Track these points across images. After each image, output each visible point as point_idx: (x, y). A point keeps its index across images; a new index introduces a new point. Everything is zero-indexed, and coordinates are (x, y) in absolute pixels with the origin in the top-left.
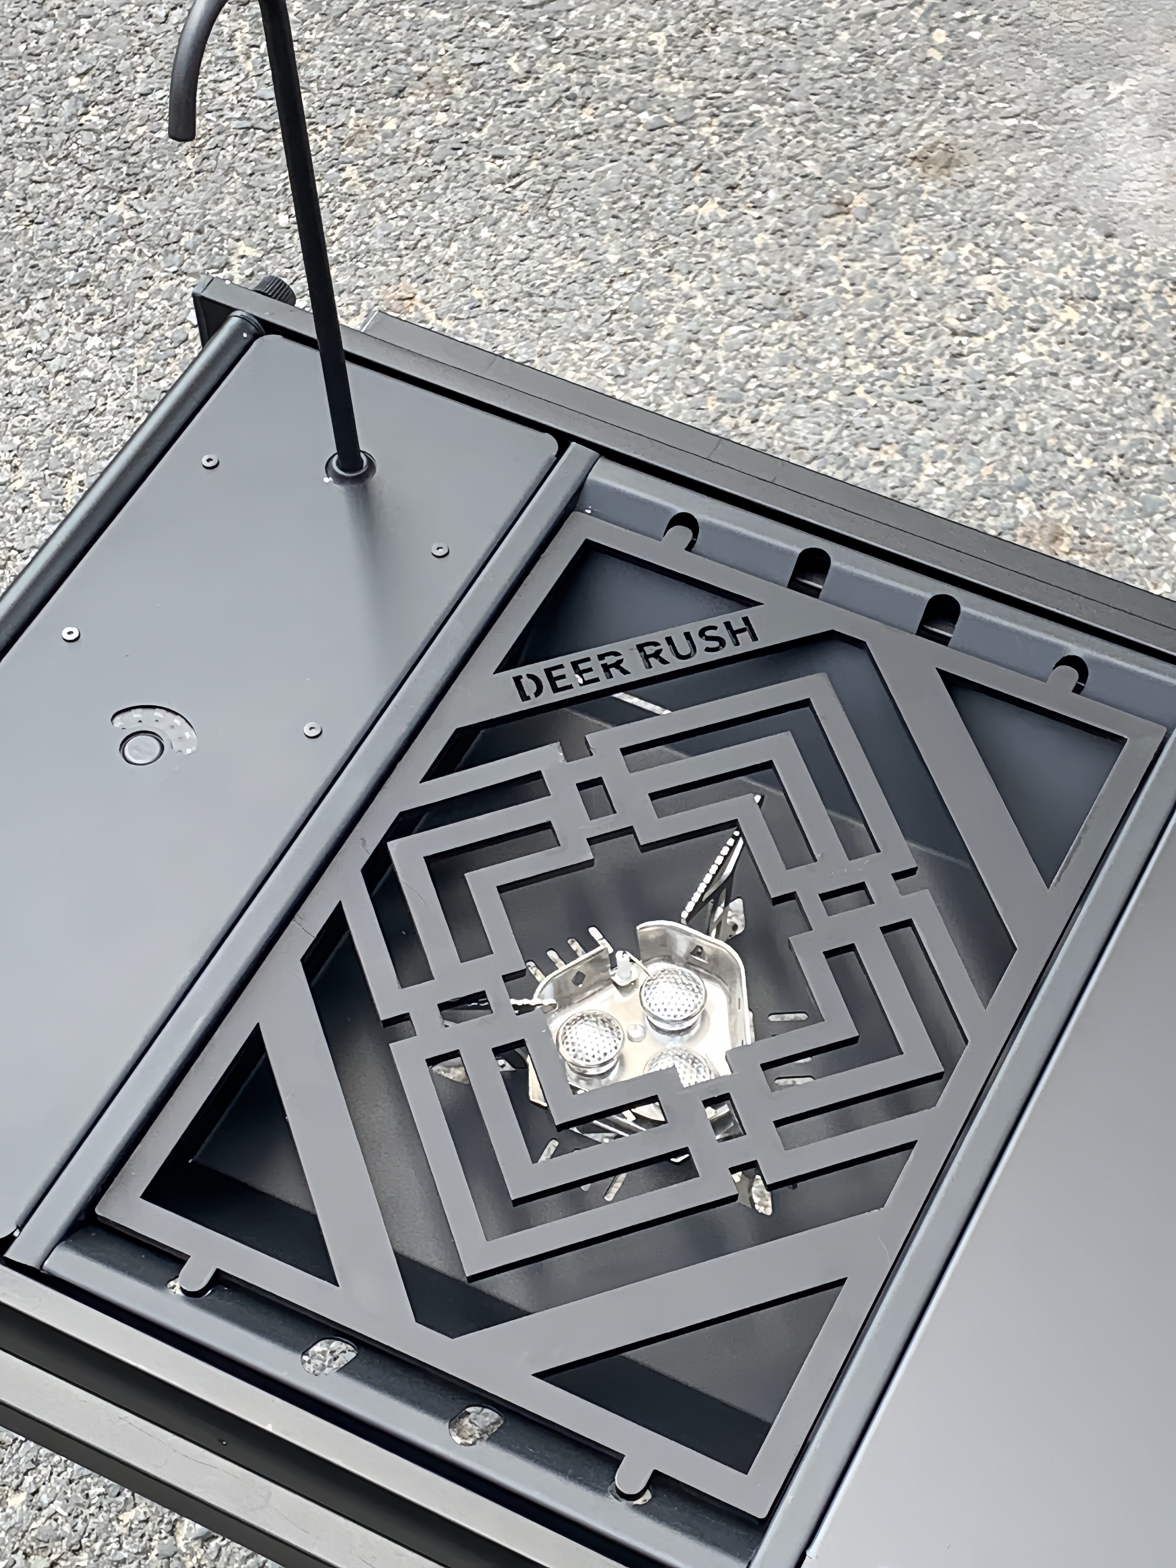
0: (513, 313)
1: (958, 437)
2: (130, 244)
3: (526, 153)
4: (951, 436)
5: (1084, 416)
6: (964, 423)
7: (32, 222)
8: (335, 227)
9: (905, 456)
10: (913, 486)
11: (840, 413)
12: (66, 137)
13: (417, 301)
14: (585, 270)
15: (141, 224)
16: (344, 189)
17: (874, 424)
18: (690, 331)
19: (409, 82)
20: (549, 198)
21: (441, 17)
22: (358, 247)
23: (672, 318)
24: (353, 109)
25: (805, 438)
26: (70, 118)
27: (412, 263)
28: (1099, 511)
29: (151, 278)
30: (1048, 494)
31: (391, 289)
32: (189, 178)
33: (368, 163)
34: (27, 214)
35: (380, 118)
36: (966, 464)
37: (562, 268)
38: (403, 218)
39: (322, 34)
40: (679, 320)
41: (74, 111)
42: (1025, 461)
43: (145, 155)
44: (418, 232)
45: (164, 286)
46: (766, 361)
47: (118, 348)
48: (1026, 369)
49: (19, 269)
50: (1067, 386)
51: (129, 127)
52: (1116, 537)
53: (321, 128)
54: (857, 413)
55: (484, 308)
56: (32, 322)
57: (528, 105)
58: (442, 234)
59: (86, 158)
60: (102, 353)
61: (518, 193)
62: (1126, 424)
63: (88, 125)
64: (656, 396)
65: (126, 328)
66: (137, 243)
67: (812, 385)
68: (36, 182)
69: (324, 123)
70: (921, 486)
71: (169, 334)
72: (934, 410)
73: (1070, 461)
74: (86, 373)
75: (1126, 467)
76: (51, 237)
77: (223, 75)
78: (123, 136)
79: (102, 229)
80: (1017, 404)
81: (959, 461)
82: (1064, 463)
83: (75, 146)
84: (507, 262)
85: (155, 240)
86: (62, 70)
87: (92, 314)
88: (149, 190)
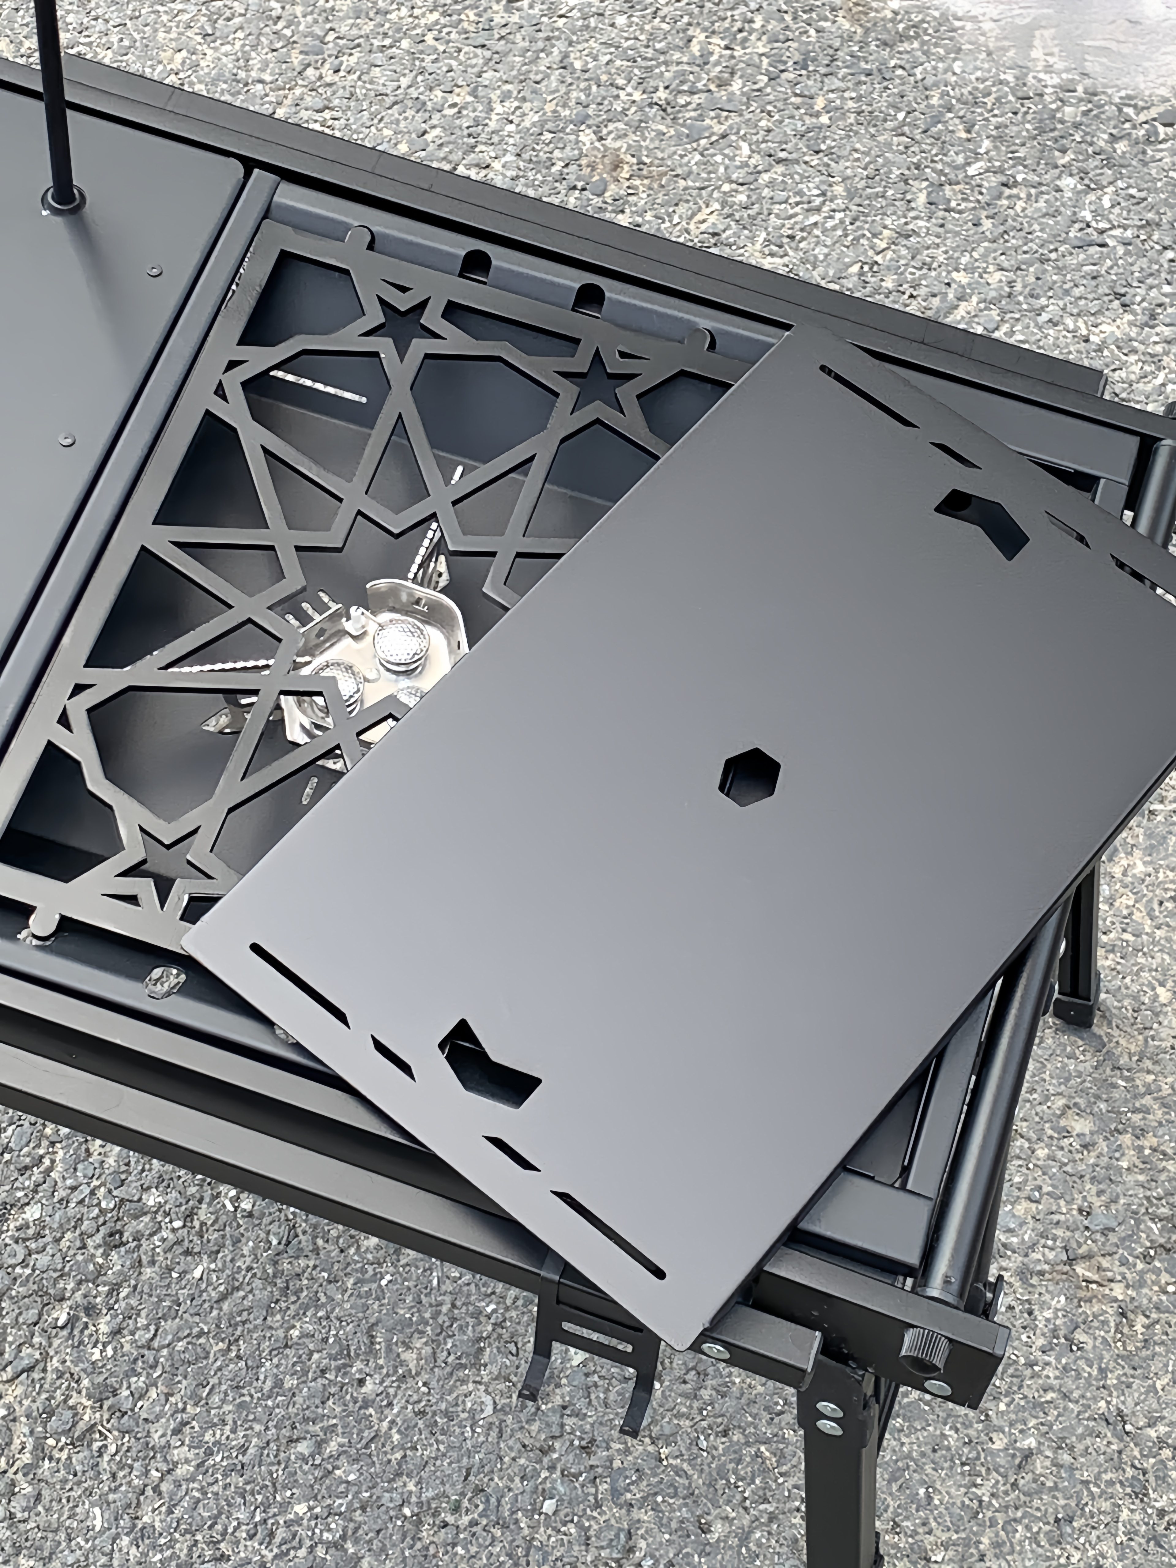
1: (522, 77)
4: (515, 77)
5: (630, 52)
6: (525, 64)
9: (476, 97)
10: (486, 125)
11: (414, 59)
17: (445, 69)
25: (384, 85)
28: (652, 140)
30: (606, 126)
36: (531, 101)
42: (583, 97)
46: (341, 14)
48: (575, 11)
50: (613, 25)
52: (669, 163)
54: (429, 59)
62: (668, 57)
64: (244, 52)
67: (385, 35)
70: (493, 125)
72: (497, 53)
73: (622, 94)
75: (671, 98)
80: (570, 44)
81: (524, 99)
82: (618, 96)
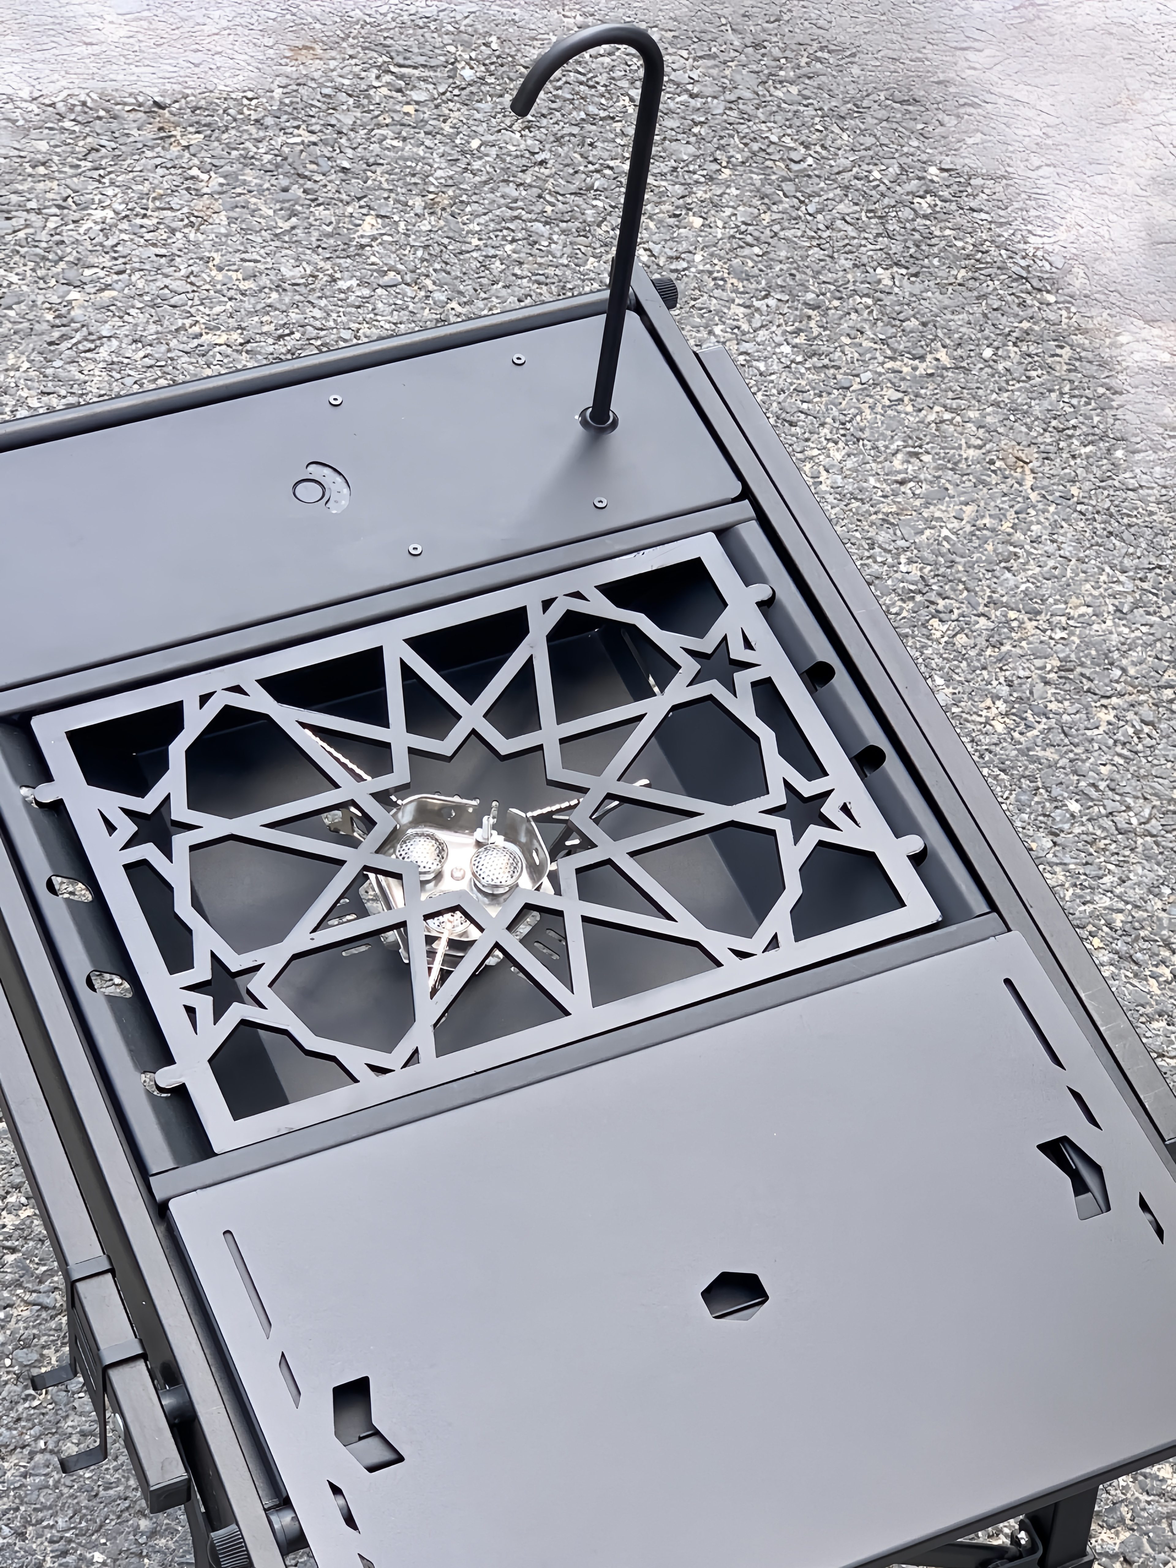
0: (1087, 520)
2: (869, 301)
7: (819, 245)
8: (1019, 382)
12: (893, 203)
13: (1027, 469)
14: (1165, 525)
15: (889, 293)
16: (1050, 360)
22: (1023, 405)
24: (1108, 311)
26: (908, 194)
27: (1049, 440)
29: (862, 333)
31: (1018, 447)
32: (951, 284)
33: (1083, 354)
34: (820, 237)
35: (1121, 329)
37: (1151, 513)
38: (1073, 406)
41: (915, 190)
43: (936, 250)
44: (1073, 422)
45: (866, 344)
47: (798, 363)
49: (781, 270)
51: (942, 224)
53: (1073, 309)
55: (1070, 502)
56: (758, 310)
58: (1088, 435)
59: (893, 227)
60: (783, 360)
63: (916, 206)
65: (814, 354)
66: (875, 304)
68: (846, 221)
69: (1079, 307)
71: (839, 377)
74: (762, 366)
76: (822, 263)
77: (1039, 231)
78: (933, 228)
79: (859, 280)
83: (894, 214)
84: (1116, 483)
85: (888, 310)
86: (933, 159)
87: (801, 331)
88: (916, 275)
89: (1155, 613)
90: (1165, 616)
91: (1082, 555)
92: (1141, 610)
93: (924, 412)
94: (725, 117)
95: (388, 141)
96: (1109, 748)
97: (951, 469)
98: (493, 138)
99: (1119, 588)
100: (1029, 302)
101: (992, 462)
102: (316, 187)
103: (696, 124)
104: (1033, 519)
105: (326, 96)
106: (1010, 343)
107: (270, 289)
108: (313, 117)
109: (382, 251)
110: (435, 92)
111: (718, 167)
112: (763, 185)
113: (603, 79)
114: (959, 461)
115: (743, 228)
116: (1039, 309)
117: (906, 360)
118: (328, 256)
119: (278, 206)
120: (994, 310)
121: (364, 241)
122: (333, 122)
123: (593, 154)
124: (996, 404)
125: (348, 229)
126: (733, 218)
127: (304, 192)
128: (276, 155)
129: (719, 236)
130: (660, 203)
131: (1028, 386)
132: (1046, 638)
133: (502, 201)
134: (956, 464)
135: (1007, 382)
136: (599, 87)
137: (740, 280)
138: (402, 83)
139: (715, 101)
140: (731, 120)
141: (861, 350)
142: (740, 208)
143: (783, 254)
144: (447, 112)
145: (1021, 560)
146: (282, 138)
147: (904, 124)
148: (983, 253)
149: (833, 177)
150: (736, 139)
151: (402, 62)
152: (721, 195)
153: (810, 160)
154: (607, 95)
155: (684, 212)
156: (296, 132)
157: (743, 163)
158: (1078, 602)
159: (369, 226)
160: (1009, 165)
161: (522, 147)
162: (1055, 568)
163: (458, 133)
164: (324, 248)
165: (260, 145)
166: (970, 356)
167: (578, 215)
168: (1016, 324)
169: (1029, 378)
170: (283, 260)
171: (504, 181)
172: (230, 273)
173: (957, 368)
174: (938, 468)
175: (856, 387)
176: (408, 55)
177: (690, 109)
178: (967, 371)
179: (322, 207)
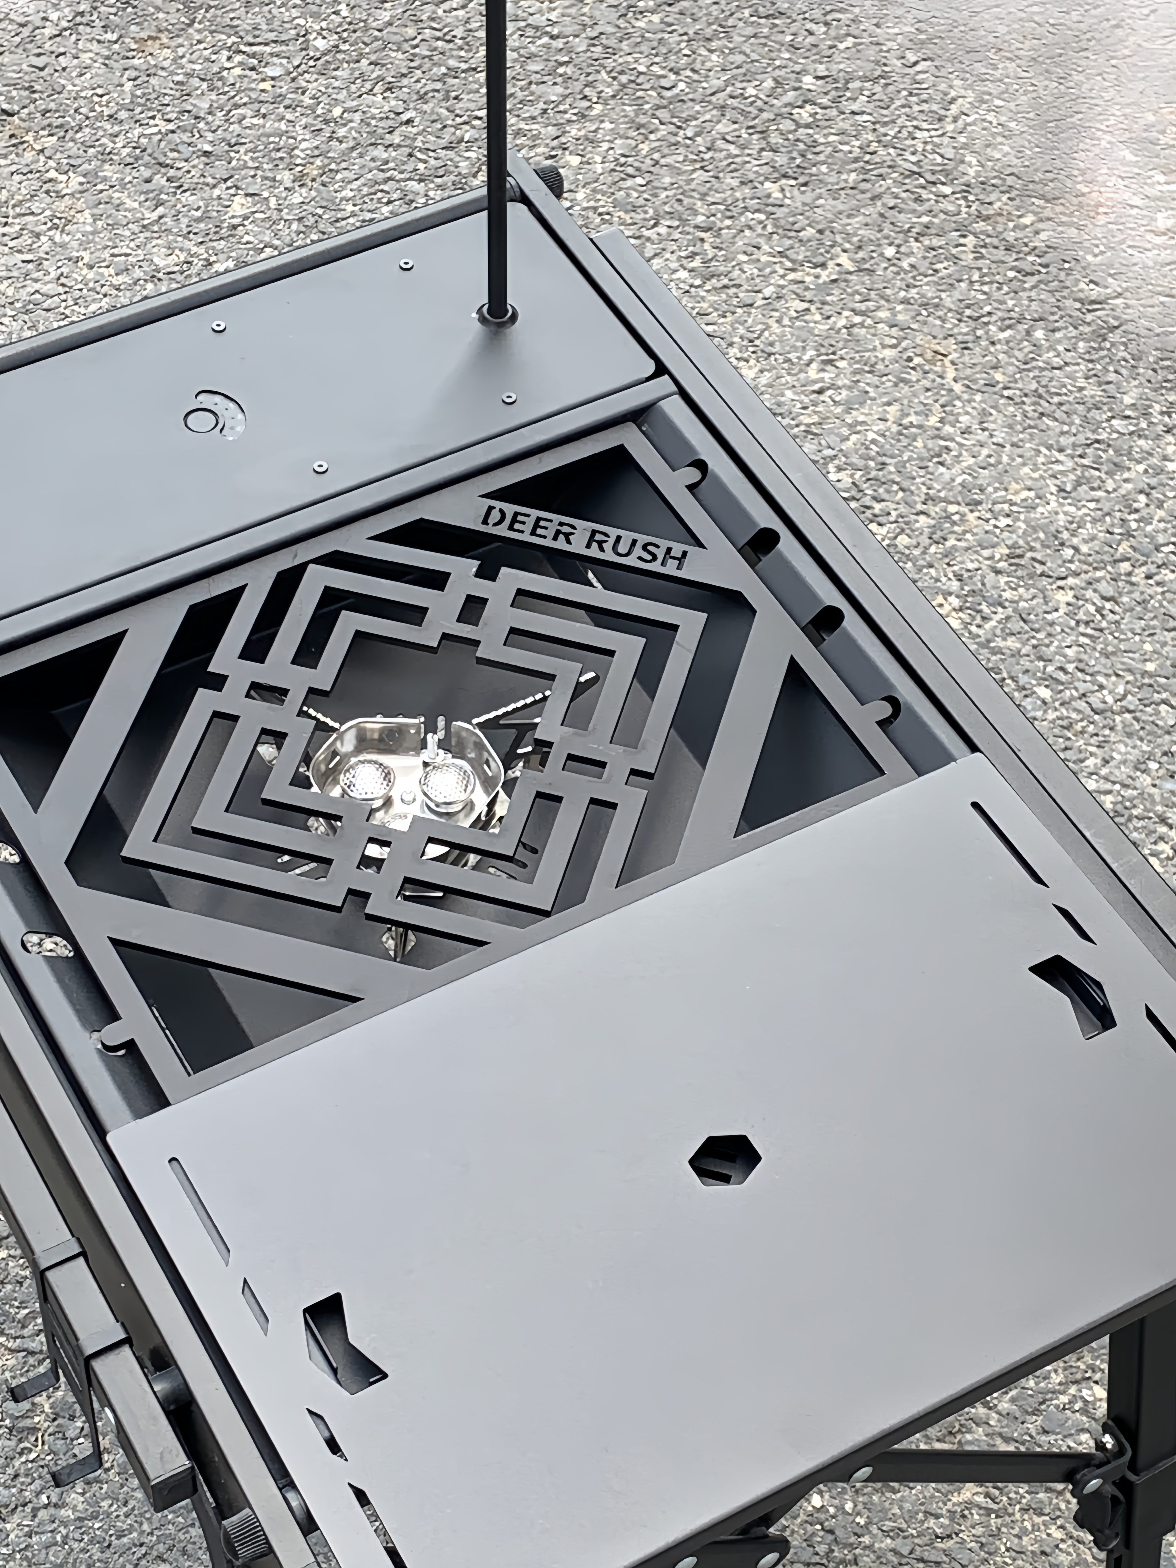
0: (1016, 404)
2: (762, 217)
3: (1119, 290)
7: (702, 168)
8: (926, 276)
12: (772, 117)
13: (947, 361)
14: (1098, 399)
15: (781, 206)
16: (954, 251)
18: (1148, 485)
19: (1067, 195)
20: (1112, 332)
21: (1130, 157)
22: (933, 298)
23: (1141, 468)
24: (1008, 195)
26: (786, 105)
27: (965, 330)
29: (759, 248)
31: (934, 341)
32: (843, 189)
33: (988, 240)
34: (703, 160)
35: (1022, 211)
37: (1081, 389)
38: (985, 293)
39: (1026, 129)
40: (1146, 471)
41: (792, 101)
43: (821, 157)
44: (988, 308)
45: (764, 259)
47: (697, 287)
49: (667, 197)
51: (825, 131)
53: (971, 198)
55: (996, 389)
56: (648, 239)
57: (1149, 254)
58: (1005, 319)
59: (775, 139)
60: (681, 285)
61: (1089, 317)
63: (796, 117)
65: (713, 276)
66: (767, 218)
68: (728, 141)
69: (976, 195)
71: (741, 295)
76: (708, 185)
77: (925, 125)
78: (816, 136)
79: (749, 196)
83: (775, 127)
84: (1041, 364)
85: (782, 222)
86: (808, 68)
87: (696, 254)
88: (805, 184)
89: (1100, 488)
90: (1110, 489)
91: (1015, 440)
92: (1085, 487)
93: (833, 319)
94: (589, 54)
95: (247, 120)
96: (1072, 629)
97: (869, 372)
98: (355, 103)
99: (1060, 467)
100: (924, 196)
101: (910, 359)
102: (179, 174)
103: (561, 64)
104: (961, 411)
105: (178, 83)
106: (912, 240)
107: (145, 280)
108: (168, 105)
109: (256, 229)
110: (290, 66)
111: (588, 104)
112: (637, 115)
113: (459, 32)
114: (876, 363)
115: (623, 160)
116: (936, 201)
117: (808, 270)
118: (200, 240)
119: (142, 198)
120: (891, 208)
121: (236, 221)
122: (189, 108)
123: (459, 107)
124: (905, 301)
125: (218, 211)
126: (611, 152)
127: (168, 180)
128: (135, 148)
129: (599, 171)
130: (534, 146)
131: (935, 279)
132: (991, 528)
133: (373, 164)
134: (872, 366)
135: (914, 278)
136: (457, 41)
137: (626, 212)
138: (255, 62)
139: (577, 40)
140: (596, 56)
141: (759, 265)
142: (616, 141)
143: (667, 180)
144: (304, 84)
145: (954, 453)
146: (138, 131)
147: (773, 38)
148: (871, 154)
149: (707, 99)
150: (603, 73)
151: (252, 40)
152: (595, 131)
153: (682, 86)
154: (466, 47)
155: (560, 152)
156: (152, 122)
157: (614, 96)
158: (1018, 487)
159: (239, 206)
160: (885, 65)
161: (386, 109)
162: (990, 456)
163: (319, 103)
164: (195, 234)
165: (117, 140)
166: (872, 258)
167: (452, 169)
168: (915, 220)
169: (936, 271)
170: (155, 250)
171: (371, 144)
172: (101, 270)
173: (860, 270)
174: (855, 373)
175: (760, 302)
176: (257, 33)
177: (553, 50)
178: (871, 272)
179: (188, 193)
